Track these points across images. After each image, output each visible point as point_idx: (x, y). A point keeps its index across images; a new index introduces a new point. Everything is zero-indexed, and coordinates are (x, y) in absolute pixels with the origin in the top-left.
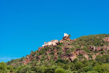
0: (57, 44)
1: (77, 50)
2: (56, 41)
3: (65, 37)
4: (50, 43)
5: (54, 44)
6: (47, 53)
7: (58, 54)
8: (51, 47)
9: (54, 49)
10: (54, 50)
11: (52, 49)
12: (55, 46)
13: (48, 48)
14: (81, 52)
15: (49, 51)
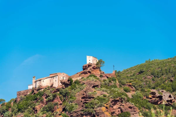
0: (63, 83)
1: (115, 102)
2: (63, 77)
3: (89, 66)
4: (46, 83)
5: (57, 84)
6: (37, 107)
7: (64, 110)
8: (48, 92)
9: (55, 96)
10: (56, 101)
11: (51, 97)
12: (58, 90)
13: (41, 95)
14: (125, 106)
15: (42, 102)
